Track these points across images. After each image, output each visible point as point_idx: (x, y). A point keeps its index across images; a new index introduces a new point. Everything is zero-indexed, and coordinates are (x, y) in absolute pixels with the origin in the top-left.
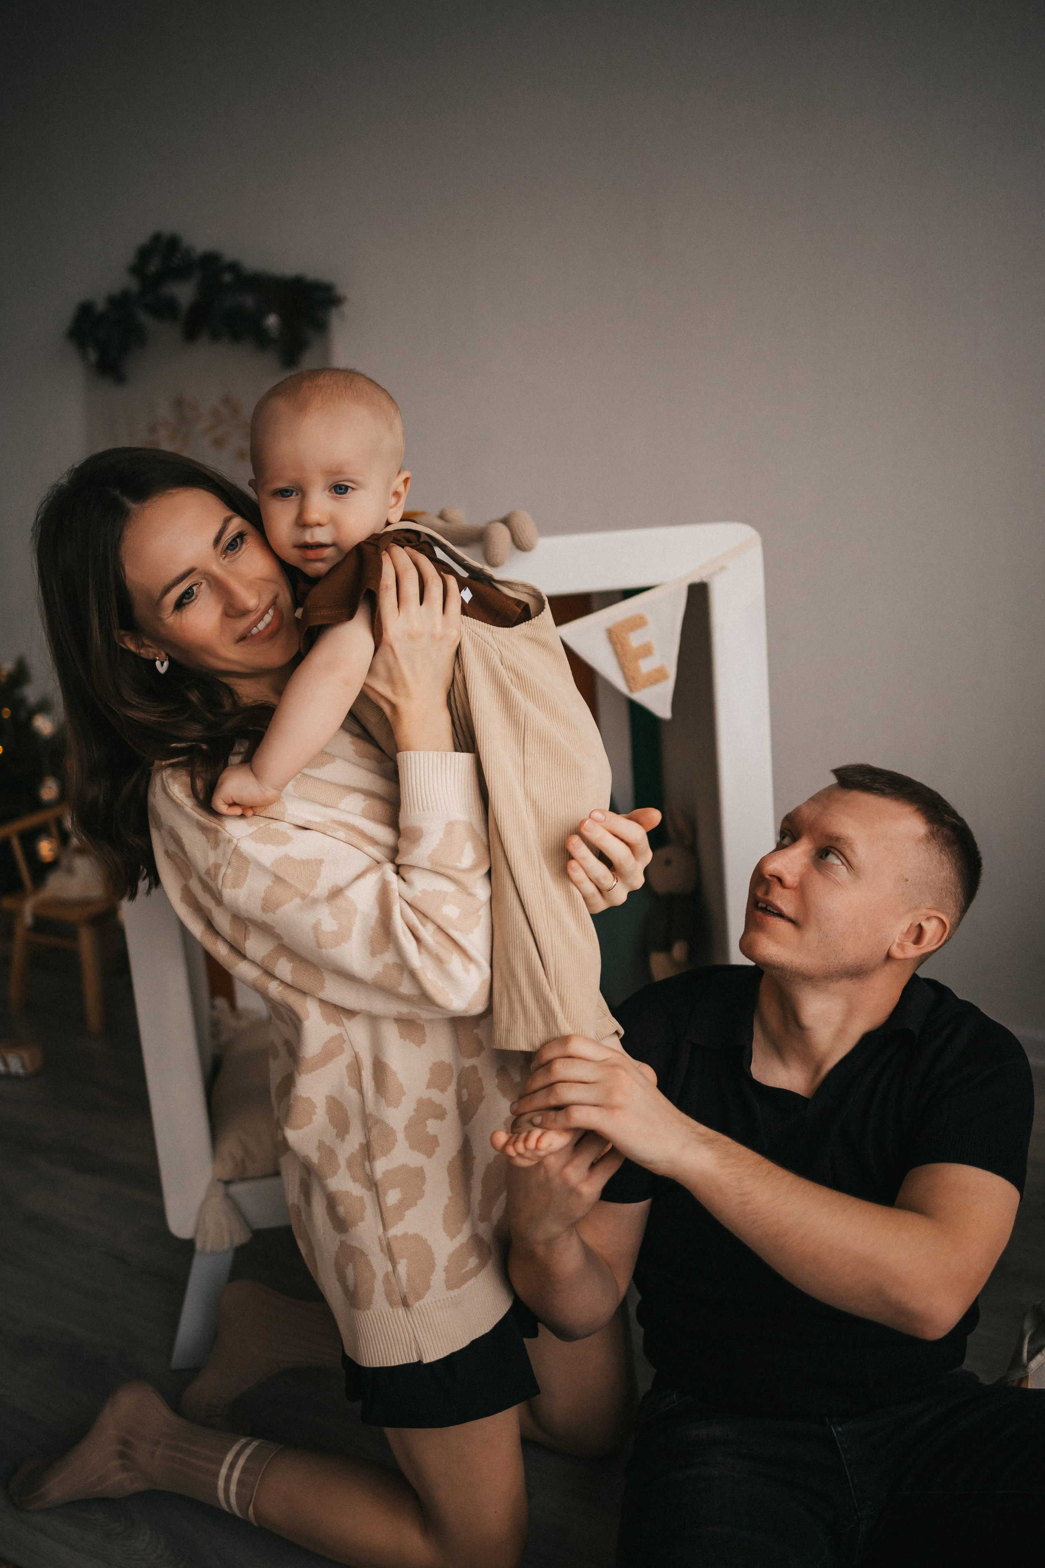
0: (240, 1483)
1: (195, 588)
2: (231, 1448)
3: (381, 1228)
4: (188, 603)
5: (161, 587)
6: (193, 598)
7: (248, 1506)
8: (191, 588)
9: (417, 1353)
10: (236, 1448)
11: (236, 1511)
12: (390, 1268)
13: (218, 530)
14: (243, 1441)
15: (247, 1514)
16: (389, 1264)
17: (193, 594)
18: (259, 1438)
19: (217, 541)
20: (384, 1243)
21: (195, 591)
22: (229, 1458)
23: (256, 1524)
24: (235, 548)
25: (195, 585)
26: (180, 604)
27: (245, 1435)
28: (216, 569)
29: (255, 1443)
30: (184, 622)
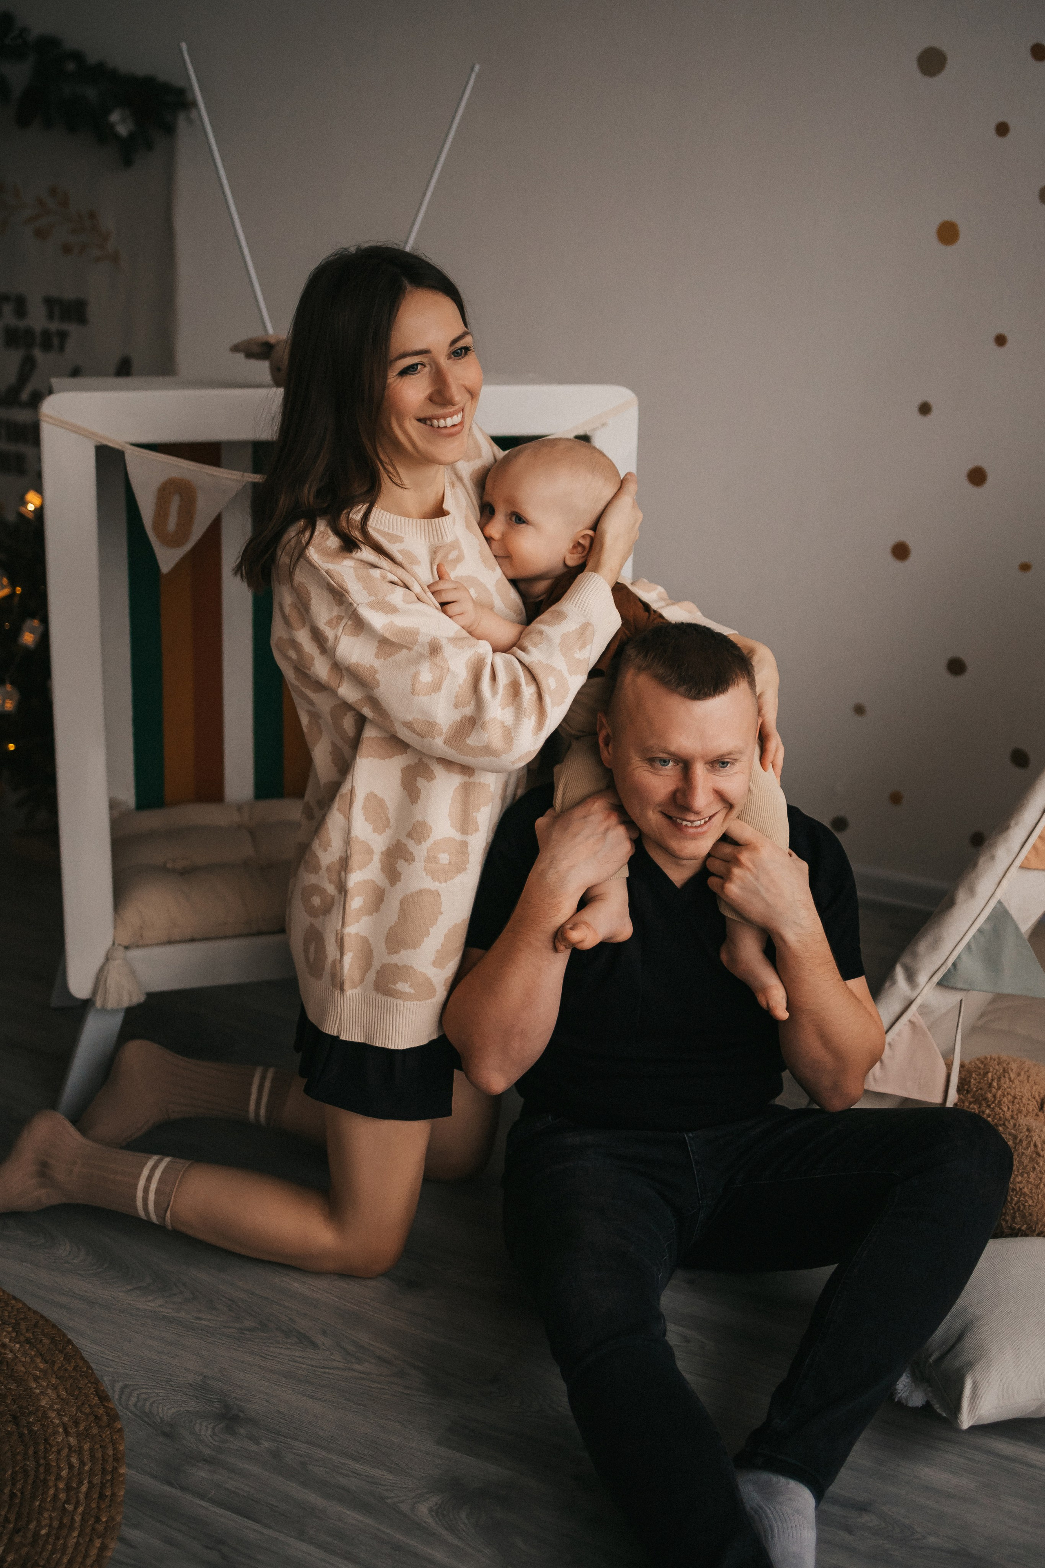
0: (158, 1192)
1: (419, 367)
2: (145, 1164)
3: (340, 924)
4: (411, 374)
5: (401, 351)
6: (416, 372)
7: (166, 1212)
8: (417, 364)
9: (338, 1029)
10: (150, 1164)
11: (154, 1218)
12: (338, 957)
13: (458, 335)
14: (155, 1158)
15: (164, 1218)
16: (339, 953)
17: (416, 370)
18: (168, 1155)
19: (454, 342)
20: (339, 936)
21: (419, 369)
22: (145, 1172)
23: (170, 1227)
24: (459, 356)
25: (421, 364)
26: (405, 372)
27: (156, 1154)
28: (443, 361)
29: (167, 1160)
30: (400, 385)
